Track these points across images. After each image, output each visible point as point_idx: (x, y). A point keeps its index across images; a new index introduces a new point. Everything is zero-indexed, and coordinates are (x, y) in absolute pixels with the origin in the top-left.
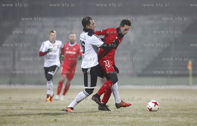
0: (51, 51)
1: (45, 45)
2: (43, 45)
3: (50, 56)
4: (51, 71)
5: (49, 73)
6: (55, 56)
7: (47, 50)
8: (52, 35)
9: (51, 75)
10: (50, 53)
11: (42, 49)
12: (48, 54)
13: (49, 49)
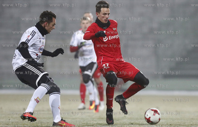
0: (85, 45)
1: (76, 38)
2: (74, 37)
3: (84, 51)
4: (87, 71)
5: (86, 72)
6: (91, 51)
7: (79, 44)
8: (84, 23)
9: (88, 76)
10: (84, 48)
11: (73, 42)
12: (81, 49)
13: (82, 43)
